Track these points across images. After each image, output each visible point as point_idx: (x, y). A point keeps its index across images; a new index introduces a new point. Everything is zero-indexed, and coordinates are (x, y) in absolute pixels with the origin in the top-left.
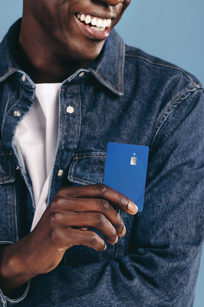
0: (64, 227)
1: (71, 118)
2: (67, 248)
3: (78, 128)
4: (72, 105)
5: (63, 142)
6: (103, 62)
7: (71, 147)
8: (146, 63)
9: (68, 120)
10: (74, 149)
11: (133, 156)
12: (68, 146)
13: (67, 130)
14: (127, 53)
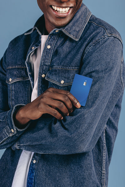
0: (45, 104)
1: (48, 51)
2: (43, 113)
3: (50, 56)
5: (43, 62)
6: (69, 25)
7: (47, 64)
8: (94, 24)
9: (47, 52)
10: (49, 65)
11: (85, 82)
12: (45, 64)
13: (45, 56)
14: (90, 20)
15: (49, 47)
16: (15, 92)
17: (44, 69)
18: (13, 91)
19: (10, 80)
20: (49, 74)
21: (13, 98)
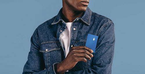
3: (76, 34)
4: (75, 28)
5: (72, 38)
6: (84, 16)
7: (74, 39)
8: (97, 16)
9: (74, 32)
13: (73, 35)
14: (92, 14)
15: (74, 29)
16: (50, 57)
17: (73, 42)
18: (49, 56)
19: (47, 50)
20: (77, 45)
21: (49, 61)
